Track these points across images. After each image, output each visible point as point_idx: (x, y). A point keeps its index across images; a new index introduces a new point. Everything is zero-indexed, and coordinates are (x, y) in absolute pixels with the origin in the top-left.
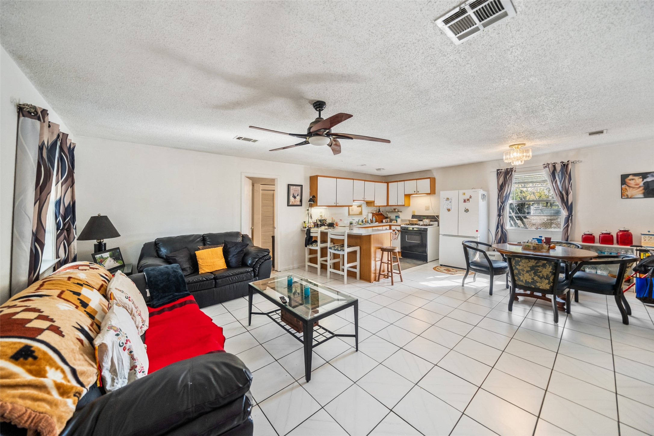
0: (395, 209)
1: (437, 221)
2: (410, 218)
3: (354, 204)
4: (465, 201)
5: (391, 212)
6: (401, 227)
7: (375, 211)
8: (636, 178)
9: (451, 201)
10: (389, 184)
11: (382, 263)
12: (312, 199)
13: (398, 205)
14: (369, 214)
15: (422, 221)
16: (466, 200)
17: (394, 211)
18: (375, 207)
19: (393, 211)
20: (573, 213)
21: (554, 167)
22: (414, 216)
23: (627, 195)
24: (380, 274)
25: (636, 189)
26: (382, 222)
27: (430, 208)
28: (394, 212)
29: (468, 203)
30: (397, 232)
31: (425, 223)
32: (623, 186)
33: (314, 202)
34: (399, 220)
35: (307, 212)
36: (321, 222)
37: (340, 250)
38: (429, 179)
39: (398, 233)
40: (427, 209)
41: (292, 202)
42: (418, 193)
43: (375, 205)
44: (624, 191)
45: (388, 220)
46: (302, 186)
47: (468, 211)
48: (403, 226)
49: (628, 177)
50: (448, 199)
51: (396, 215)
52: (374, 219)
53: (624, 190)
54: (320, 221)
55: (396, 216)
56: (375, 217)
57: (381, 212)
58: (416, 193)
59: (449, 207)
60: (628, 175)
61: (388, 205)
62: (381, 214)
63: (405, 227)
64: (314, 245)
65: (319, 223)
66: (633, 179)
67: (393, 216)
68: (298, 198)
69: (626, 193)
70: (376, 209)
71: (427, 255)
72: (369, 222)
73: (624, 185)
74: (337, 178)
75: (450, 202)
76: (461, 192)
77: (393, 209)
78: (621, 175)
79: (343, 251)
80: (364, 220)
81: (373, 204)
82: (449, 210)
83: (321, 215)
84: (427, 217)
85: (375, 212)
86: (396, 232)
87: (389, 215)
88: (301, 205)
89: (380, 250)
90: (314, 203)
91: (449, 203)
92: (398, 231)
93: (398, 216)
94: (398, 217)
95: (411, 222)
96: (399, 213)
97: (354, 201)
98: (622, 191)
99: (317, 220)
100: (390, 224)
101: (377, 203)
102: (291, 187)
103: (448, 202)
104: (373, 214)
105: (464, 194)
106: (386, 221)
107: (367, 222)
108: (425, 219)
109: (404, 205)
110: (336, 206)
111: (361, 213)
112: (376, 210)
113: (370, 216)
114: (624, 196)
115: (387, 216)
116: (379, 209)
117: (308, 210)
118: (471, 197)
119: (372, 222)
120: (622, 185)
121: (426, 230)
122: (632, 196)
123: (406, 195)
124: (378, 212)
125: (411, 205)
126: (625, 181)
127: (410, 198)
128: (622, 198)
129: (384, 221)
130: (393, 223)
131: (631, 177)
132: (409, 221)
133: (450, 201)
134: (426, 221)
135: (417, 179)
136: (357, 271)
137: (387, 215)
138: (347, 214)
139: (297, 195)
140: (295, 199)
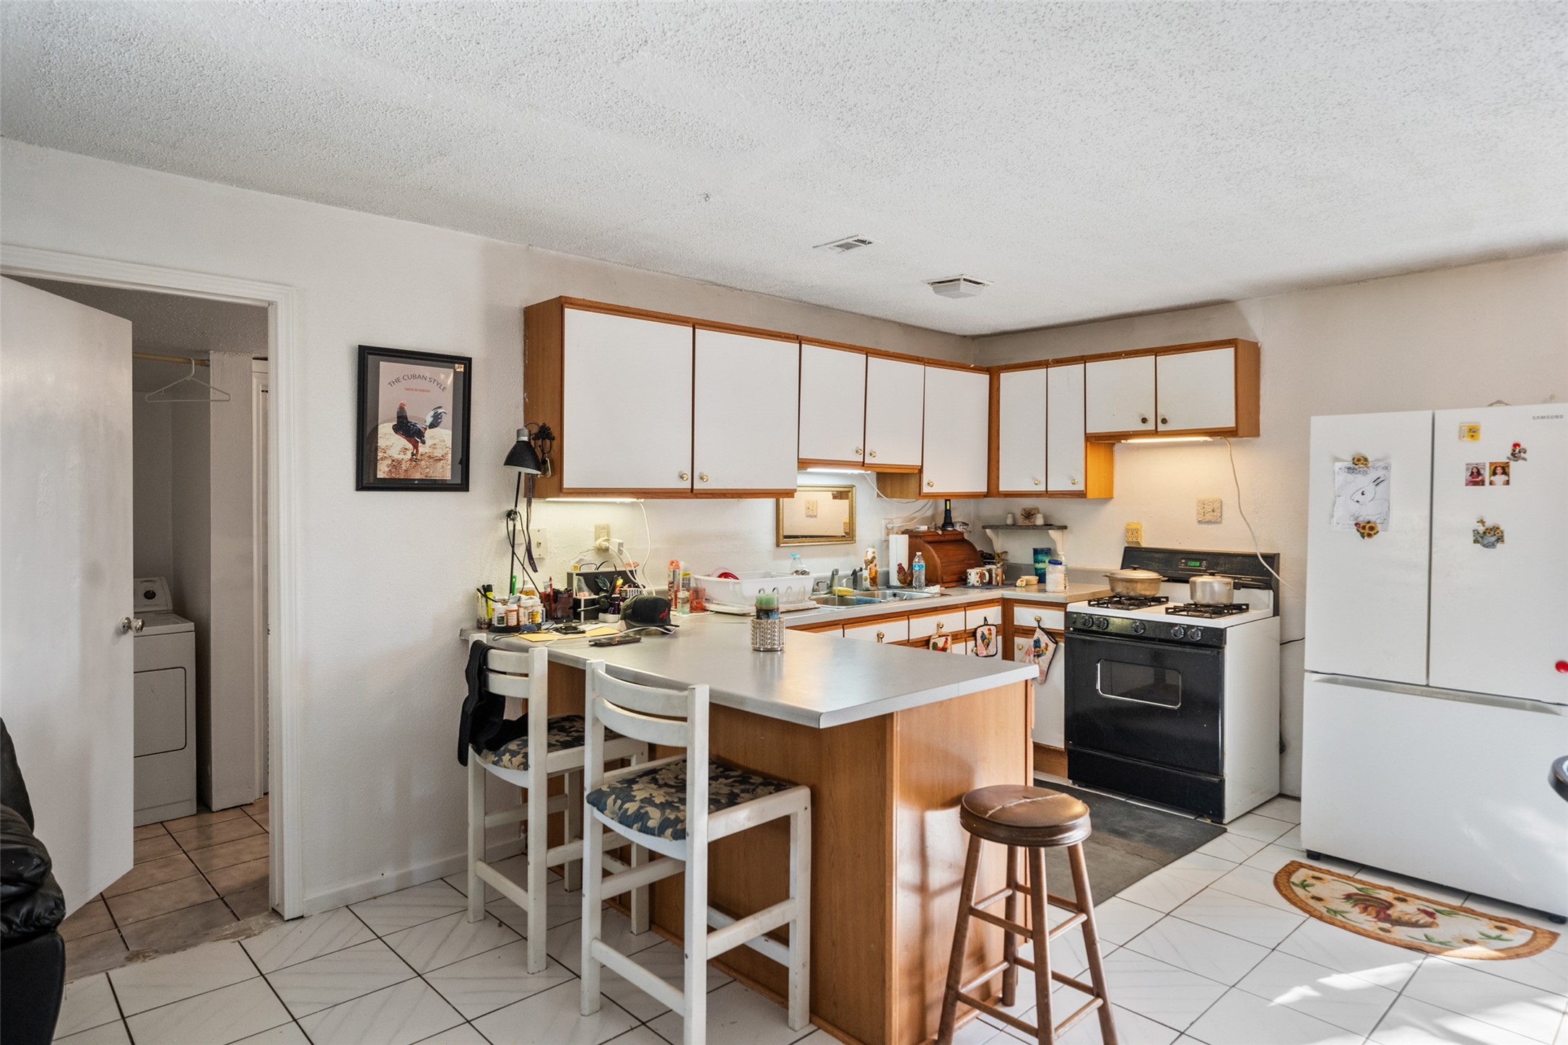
0: (1029, 514)
1: (1269, 583)
2: (1112, 562)
3: (802, 480)
4: (1475, 478)
5: (1007, 527)
6: (1068, 615)
7: (923, 521)
9: (1380, 473)
10: (1003, 376)
11: (972, 920)
12: (528, 443)
13: (1047, 494)
14: (892, 538)
15: (1187, 582)
16: (1486, 474)
17: (1026, 522)
18: (922, 502)
19: (1021, 521)
22: (1134, 556)
24: (952, 996)
26: (962, 581)
27: (1230, 513)
28: (1028, 527)
29: (1499, 488)
30: (1044, 639)
31: (1202, 598)
33: (540, 465)
34: (1055, 576)
35: (503, 528)
36: (596, 590)
37: (659, 832)
38: (1231, 351)
39: (1052, 646)
40: (1211, 515)
41: (396, 464)
42: (1161, 427)
43: (926, 489)
45: (996, 569)
46: (467, 362)
47: (1500, 539)
48: (1081, 607)
50: (1360, 462)
51: (1039, 546)
52: (920, 565)
54: (592, 580)
55: (1036, 552)
56: (926, 558)
57: (958, 528)
58: (1150, 426)
59: (1368, 512)
61: (992, 491)
62: (960, 540)
63: (1091, 616)
64: (506, 757)
65: (585, 595)
67: (1019, 549)
68: (440, 440)
70: (929, 513)
71: (1222, 782)
72: (894, 580)
74: (695, 324)
75: (1378, 482)
76: (1451, 420)
77: (1018, 512)
79: (681, 834)
80: (866, 574)
81: (913, 484)
82: (1367, 530)
83: (601, 542)
84: (1214, 562)
85: (924, 528)
86: (1037, 643)
87: (1000, 543)
88: (462, 485)
89: (954, 812)
90: (545, 472)
91: (1369, 489)
92: (1051, 634)
93: (1048, 552)
94: (1045, 553)
95: (1120, 589)
96: (1051, 532)
97: (803, 464)
99: (570, 576)
100: (1008, 593)
101: (939, 480)
102: (388, 370)
103: (1363, 481)
104: (913, 535)
105: (1473, 432)
106: (982, 576)
107: (880, 581)
108: (1200, 573)
109: (1081, 495)
110: (692, 493)
111: (849, 536)
112: (933, 518)
113: (899, 549)
115: (987, 550)
116: (948, 512)
117: (511, 515)
118: (1517, 452)
119: (907, 579)
121: (1214, 642)
123: (1093, 440)
124: (944, 527)
125: (1115, 494)
127: (1112, 452)
129: (973, 575)
130: (1024, 588)
132: (1112, 579)
133: (1373, 475)
134: (1213, 586)
135: (1156, 352)
136: (795, 958)
137: (990, 542)
138: (768, 537)
139: (429, 420)
140: (416, 447)
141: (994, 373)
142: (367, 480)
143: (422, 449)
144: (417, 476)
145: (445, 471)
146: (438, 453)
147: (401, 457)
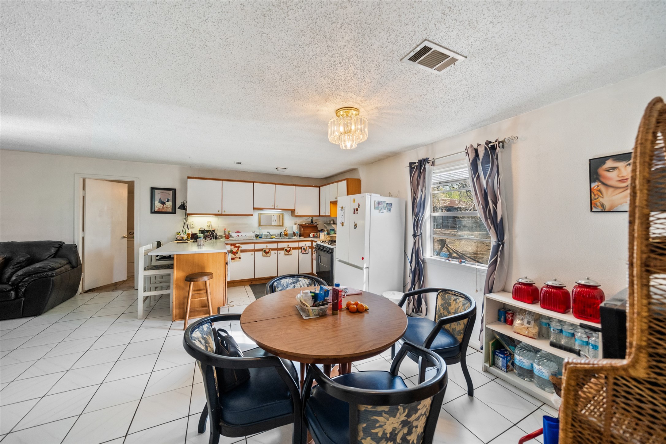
4: (354, 212)
7: (304, 222)
8: (621, 165)
9: (344, 211)
10: (322, 187)
12: (183, 205)
16: (356, 211)
20: (506, 238)
21: (476, 151)
23: (603, 205)
25: (622, 190)
26: (309, 236)
29: (357, 214)
32: (593, 185)
35: (182, 221)
38: (346, 181)
41: (159, 209)
43: (296, 215)
44: (595, 195)
46: (174, 190)
47: (357, 227)
49: (604, 163)
50: (342, 208)
51: (331, 228)
53: (596, 192)
57: (314, 224)
59: (343, 220)
60: (603, 160)
61: (320, 215)
62: (314, 227)
66: (614, 168)
68: (169, 204)
69: (601, 199)
73: (595, 181)
74: (222, 180)
78: (590, 160)
82: (342, 224)
83: (209, 224)
88: (174, 213)
97: (255, 209)
98: (593, 195)
100: (313, 239)
101: (300, 212)
104: (301, 225)
105: (354, 201)
106: (314, 235)
109: (330, 216)
110: (222, 215)
111: (281, 225)
112: (307, 221)
113: (295, 228)
114: (596, 206)
116: (312, 220)
117: (185, 219)
118: (359, 205)
119: (295, 235)
120: (591, 181)
122: (612, 207)
123: (331, 203)
126: (597, 174)
128: (591, 211)
129: (312, 235)
131: (609, 164)
135: (338, 182)
138: (257, 225)
139: (166, 200)
140: (163, 205)
141: (319, 187)
142: (153, 212)
143: (165, 206)
144: (164, 211)
145: (170, 210)
146: (168, 207)
147: (160, 207)
